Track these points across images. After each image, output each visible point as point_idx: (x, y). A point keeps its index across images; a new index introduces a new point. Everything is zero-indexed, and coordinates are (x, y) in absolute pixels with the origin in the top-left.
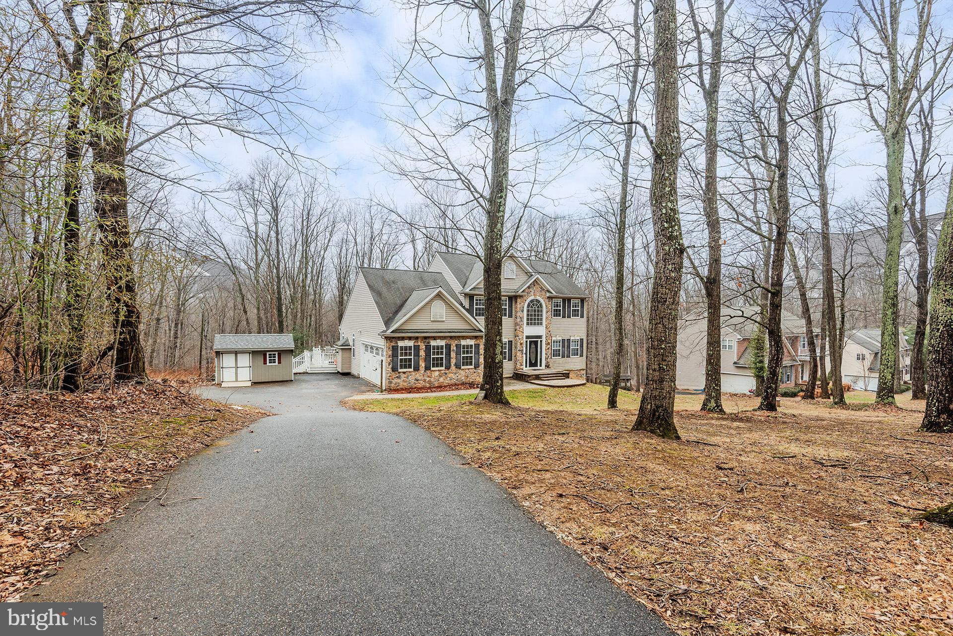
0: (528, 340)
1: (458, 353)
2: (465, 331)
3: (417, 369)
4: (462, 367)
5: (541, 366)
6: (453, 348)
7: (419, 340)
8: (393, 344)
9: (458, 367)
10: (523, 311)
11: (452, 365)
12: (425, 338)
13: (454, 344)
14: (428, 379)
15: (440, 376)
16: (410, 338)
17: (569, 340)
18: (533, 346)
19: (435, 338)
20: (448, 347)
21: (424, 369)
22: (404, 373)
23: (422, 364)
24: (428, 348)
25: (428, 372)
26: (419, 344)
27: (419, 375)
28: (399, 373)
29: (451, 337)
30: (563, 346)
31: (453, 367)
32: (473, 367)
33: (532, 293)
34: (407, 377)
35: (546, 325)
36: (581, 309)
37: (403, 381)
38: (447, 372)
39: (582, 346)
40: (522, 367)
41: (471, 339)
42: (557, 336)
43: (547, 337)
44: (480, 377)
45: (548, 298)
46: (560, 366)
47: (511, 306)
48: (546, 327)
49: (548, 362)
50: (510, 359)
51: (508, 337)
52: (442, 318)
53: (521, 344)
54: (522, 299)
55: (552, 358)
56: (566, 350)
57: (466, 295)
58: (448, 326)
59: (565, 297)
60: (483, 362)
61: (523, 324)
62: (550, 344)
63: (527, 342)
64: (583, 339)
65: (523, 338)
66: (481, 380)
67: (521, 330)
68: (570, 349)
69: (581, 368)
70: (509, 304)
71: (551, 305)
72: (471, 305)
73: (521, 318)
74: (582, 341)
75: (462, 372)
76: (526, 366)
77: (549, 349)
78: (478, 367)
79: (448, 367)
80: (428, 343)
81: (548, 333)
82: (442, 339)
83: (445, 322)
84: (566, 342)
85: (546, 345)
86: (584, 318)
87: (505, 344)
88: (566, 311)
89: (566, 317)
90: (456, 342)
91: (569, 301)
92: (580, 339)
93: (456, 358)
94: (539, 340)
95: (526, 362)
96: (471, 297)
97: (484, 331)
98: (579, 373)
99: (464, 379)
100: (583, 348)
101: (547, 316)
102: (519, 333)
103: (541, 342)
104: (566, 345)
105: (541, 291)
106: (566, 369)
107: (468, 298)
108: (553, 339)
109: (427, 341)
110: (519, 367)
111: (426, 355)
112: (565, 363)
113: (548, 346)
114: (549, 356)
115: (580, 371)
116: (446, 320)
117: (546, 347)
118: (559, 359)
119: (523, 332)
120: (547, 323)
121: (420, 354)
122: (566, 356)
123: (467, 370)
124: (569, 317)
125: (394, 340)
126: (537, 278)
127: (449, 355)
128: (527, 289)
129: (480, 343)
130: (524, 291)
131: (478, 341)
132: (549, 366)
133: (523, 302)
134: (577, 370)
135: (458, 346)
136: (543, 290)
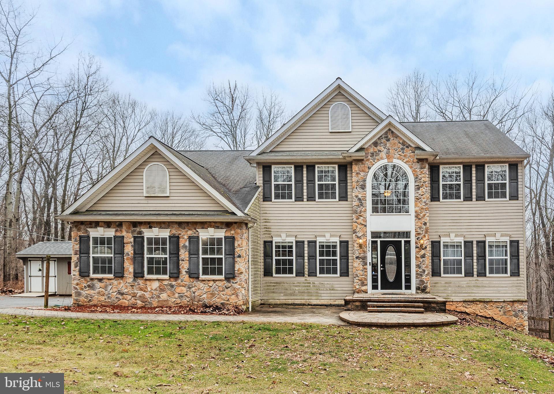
0: (379, 240)
1: (193, 253)
2: (205, 213)
3: (120, 275)
4: (202, 277)
5: (408, 287)
6: (184, 242)
7: (124, 227)
8: (81, 234)
9: (193, 275)
10: (363, 187)
11: (183, 271)
12: (135, 224)
13: (185, 235)
14: (140, 293)
15: (162, 290)
16: (108, 224)
17: (481, 244)
19: (150, 225)
20: (175, 239)
21: (132, 276)
22: (100, 280)
23: (129, 268)
24: (139, 241)
25: (140, 281)
26: (124, 234)
27: (122, 285)
28: (92, 279)
29: (180, 224)
30: (469, 255)
31: (184, 275)
32: (222, 277)
33: (383, 154)
34: (106, 287)
35: (416, 212)
36: (510, 183)
37: (99, 293)
38: (174, 283)
39: (515, 255)
40: (364, 288)
41: (218, 227)
42: (452, 235)
43: (419, 234)
44: (237, 296)
45: (420, 160)
46: (461, 293)
47: (344, 181)
48: (417, 216)
49: (422, 282)
50: (345, 273)
51: (339, 234)
52: (164, 191)
53: (361, 246)
54: (361, 166)
55: (442, 275)
56: (475, 261)
57: (258, 164)
58: (177, 205)
59: (468, 161)
60: (243, 270)
61: (365, 211)
62: (426, 247)
63: (374, 243)
64: (518, 242)
65: (364, 235)
66: (241, 303)
67: (361, 220)
68: (485, 260)
69: (516, 298)
70: (339, 177)
71: (427, 176)
72: (267, 181)
73: (359, 199)
74: (515, 244)
75: (201, 285)
76: (375, 287)
77: (423, 256)
78: (233, 278)
79: (175, 275)
80: (140, 233)
81: (420, 228)
82: (163, 226)
83: (171, 198)
84: (475, 245)
85: (417, 250)
86: (518, 200)
87: (335, 247)
88: (474, 187)
89: (474, 199)
90: (190, 233)
91: (481, 167)
92: (511, 242)
93: (190, 261)
94: (403, 240)
95: (375, 280)
96: (266, 168)
97: (239, 213)
98: (509, 308)
99: (206, 298)
100: (518, 259)
101: (417, 195)
102: (357, 227)
103: (408, 243)
104: (475, 252)
105: (403, 149)
106: (478, 298)
107: (261, 170)
108: (443, 240)
109: (138, 229)
110: (357, 287)
111: (135, 253)
112: (474, 286)
113: (423, 252)
114: (424, 271)
115: (513, 304)
116: (172, 195)
117: (417, 252)
118: (459, 279)
119: (365, 226)
120: (417, 209)
121: (126, 251)
122: (475, 273)
123: (212, 282)
124: (481, 198)
125: (82, 227)
126: (390, 124)
127: (177, 254)
128: (373, 146)
129: (236, 236)
130: (361, 149)
131: (233, 232)
132: (425, 290)
133: (363, 171)
134: (504, 302)
135: (194, 240)
136: (407, 147)
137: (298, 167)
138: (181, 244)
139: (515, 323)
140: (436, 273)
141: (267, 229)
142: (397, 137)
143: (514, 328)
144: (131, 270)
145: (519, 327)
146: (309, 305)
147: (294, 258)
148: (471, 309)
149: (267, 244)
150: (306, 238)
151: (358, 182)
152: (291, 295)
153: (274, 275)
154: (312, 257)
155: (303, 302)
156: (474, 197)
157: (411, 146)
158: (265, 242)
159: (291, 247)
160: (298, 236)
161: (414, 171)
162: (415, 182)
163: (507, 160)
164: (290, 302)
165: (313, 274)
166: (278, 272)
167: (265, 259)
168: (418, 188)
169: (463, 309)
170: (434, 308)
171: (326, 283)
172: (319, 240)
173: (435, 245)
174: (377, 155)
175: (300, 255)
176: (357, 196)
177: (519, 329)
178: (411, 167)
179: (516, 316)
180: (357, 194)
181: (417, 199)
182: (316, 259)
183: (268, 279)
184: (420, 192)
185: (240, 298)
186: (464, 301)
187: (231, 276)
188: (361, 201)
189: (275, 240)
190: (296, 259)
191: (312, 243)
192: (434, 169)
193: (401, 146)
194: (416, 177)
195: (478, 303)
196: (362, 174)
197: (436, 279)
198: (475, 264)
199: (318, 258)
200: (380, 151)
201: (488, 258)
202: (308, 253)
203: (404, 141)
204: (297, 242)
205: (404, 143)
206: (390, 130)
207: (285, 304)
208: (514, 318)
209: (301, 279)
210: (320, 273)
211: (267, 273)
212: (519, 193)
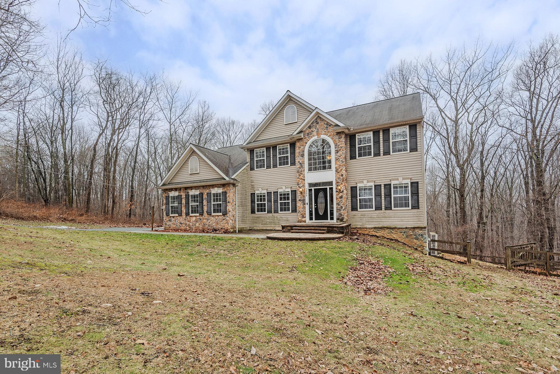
0: (313, 188)
1: (209, 202)
3: (180, 215)
4: (213, 214)
5: (332, 218)
6: (205, 196)
7: (182, 191)
8: (166, 195)
9: (209, 214)
10: (303, 156)
12: (186, 188)
13: (206, 192)
14: (188, 223)
15: (197, 221)
16: (176, 189)
17: (388, 187)
18: (321, 194)
19: (191, 188)
20: (201, 194)
21: (185, 215)
22: (173, 217)
24: (187, 196)
25: (188, 217)
26: (182, 194)
27: (181, 219)
28: (170, 217)
29: (204, 187)
30: (378, 195)
31: (205, 213)
32: (221, 214)
34: (175, 220)
35: (336, 168)
36: (410, 139)
37: (173, 223)
38: (201, 218)
39: (415, 193)
40: (304, 219)
41: (219, 187)
42: (365, 182)
43: (338, 182)
44: (228, 224)
45: (338, 133)
46: (373, 222)
47: (293, 153)
48: (337, 171)
49: (341, 214)
50: (294, 210)
51: (290, 186)
52: (197, 170)
53: (301, 193)
54: (301, 142)
55: (359, 210)
56: (383, 198)
57: (248, 149)
58: (202, 177)
59: (376, 128)
60: (231, 210)
61: (304, 171)
62: (343, 191)
63: (310, 190)
64: (417, 183)
65: (304, 186)
66: (229, 228)
67: (301, 177)
68: (391, 198)
69: (416, 226)
70: (290, 151)
71: (344, 143)
72: (252, 159)
73: (301, 163)
74: (415, 185)
75: (213, 218)
76: (311, 219)
77: (341, 197)
78: (226, 214)
79: (202, 214)
80: (188, 193)
81: (339, 178)
82: (197, 188)
83: (200, 174)
84: (383, 188)
85: (337, 193)
86: (417, 151)
87: (288, 194)
88: (381, 146)
89: (382, 155)
90: (207, 191)
91: (386, 131)
92: (412, 183)
93: (207, 206)
94: (328, 187)
95: (311, 214)
96: (251, 151)
97: (227, 179)
98: (411, 232)
99: (215, 226)
100: (418, 196)
101: (337, 156)
102: (299, 181)
103: (331, 189)
104: (383, 192)
105: (327, 127)
106: (385, 226)
107: (249, 153)
108: (359, 185)
109: (187, 191)
110: (300, 219)
111: (186, 203)
112: (383, 217)
113: (341, 194)
114: (342, 207)
115: (414, 230)
116: (201, 172)
117: (337, 195)
118: (371, 212)
119: (304, 180)
120: (337, 166)
121: (183, 202)
122: (383, 208)
123: (217, 217)
124: (387, 153)
125: (167, 191)
126: (318, 113)
127: (202, 203)
128: (308, 129)
129: (227, 191)
130: (301, 132)
131: (226, 189)
132: (343, 220)
133: (302, 145)
134: (406, 228)
135: (209, 194)
136: (330, 126)
137: (268, 148)
138: (204, 198)
139: (416, 244)
140: (354, 208)
141: (253, 187)
142: (323, 120)
143: (415, 248)
144: (185, 212)
145: (419, 247)
146: (274, 230)
147: (266, 202)
148: (380, 233)
149: (253, 195)
150: (272, 190)
151: (299, 152)
152: (265, 225)
153: (256, 213)
154: (276, 201)
155: (271, 228)
156: (382, 153)
157: (332, 125)
158: (251, 194)
159: (264, 196)
160: (268, 189)
161: (334, 141)
162: (335, 148)
163: (407, 123)
164: (265, 228)
165: (276, 211)
166: (258, 211)
167: (251, 204)
168: (337, 152)
169: (374, 233)
170: (335, 230)
171: (284, 216)
172: (279, 191)
173: (354, 189)
174: (311, 134)
175: (269, 201)
176: (299, 162)
177: (419, 249)
178: (332, 139)
179: (417, 239)
180: (299, 161)
181: (337, 159)
182: (278, 203)
183: (253, 215)
184: (338, 154)
185: (230, 225)
186: (375, 228)
187: (225, 213)
188: (302, 165)
189: (257, 192)
190: (267, 203)
191: (276, 193)
192: (351, 137)
193: (326, 126)
194: (336, 145)
195: (386, 229)
196: (302, 147)
197: (354, 212)
198: (383, 201)
199: (279, 202)
200: (313, 131)
201: (393, 196)
202: (274, 199)
203: (328, 122)
204: (267, 193)
205: (328, 124)
206: (318, 116)
207: (262, 230)
208: (415, 240)
209: (270, 215)
210: (280, 211)
211: (253, 212)
212: (418, 146)
